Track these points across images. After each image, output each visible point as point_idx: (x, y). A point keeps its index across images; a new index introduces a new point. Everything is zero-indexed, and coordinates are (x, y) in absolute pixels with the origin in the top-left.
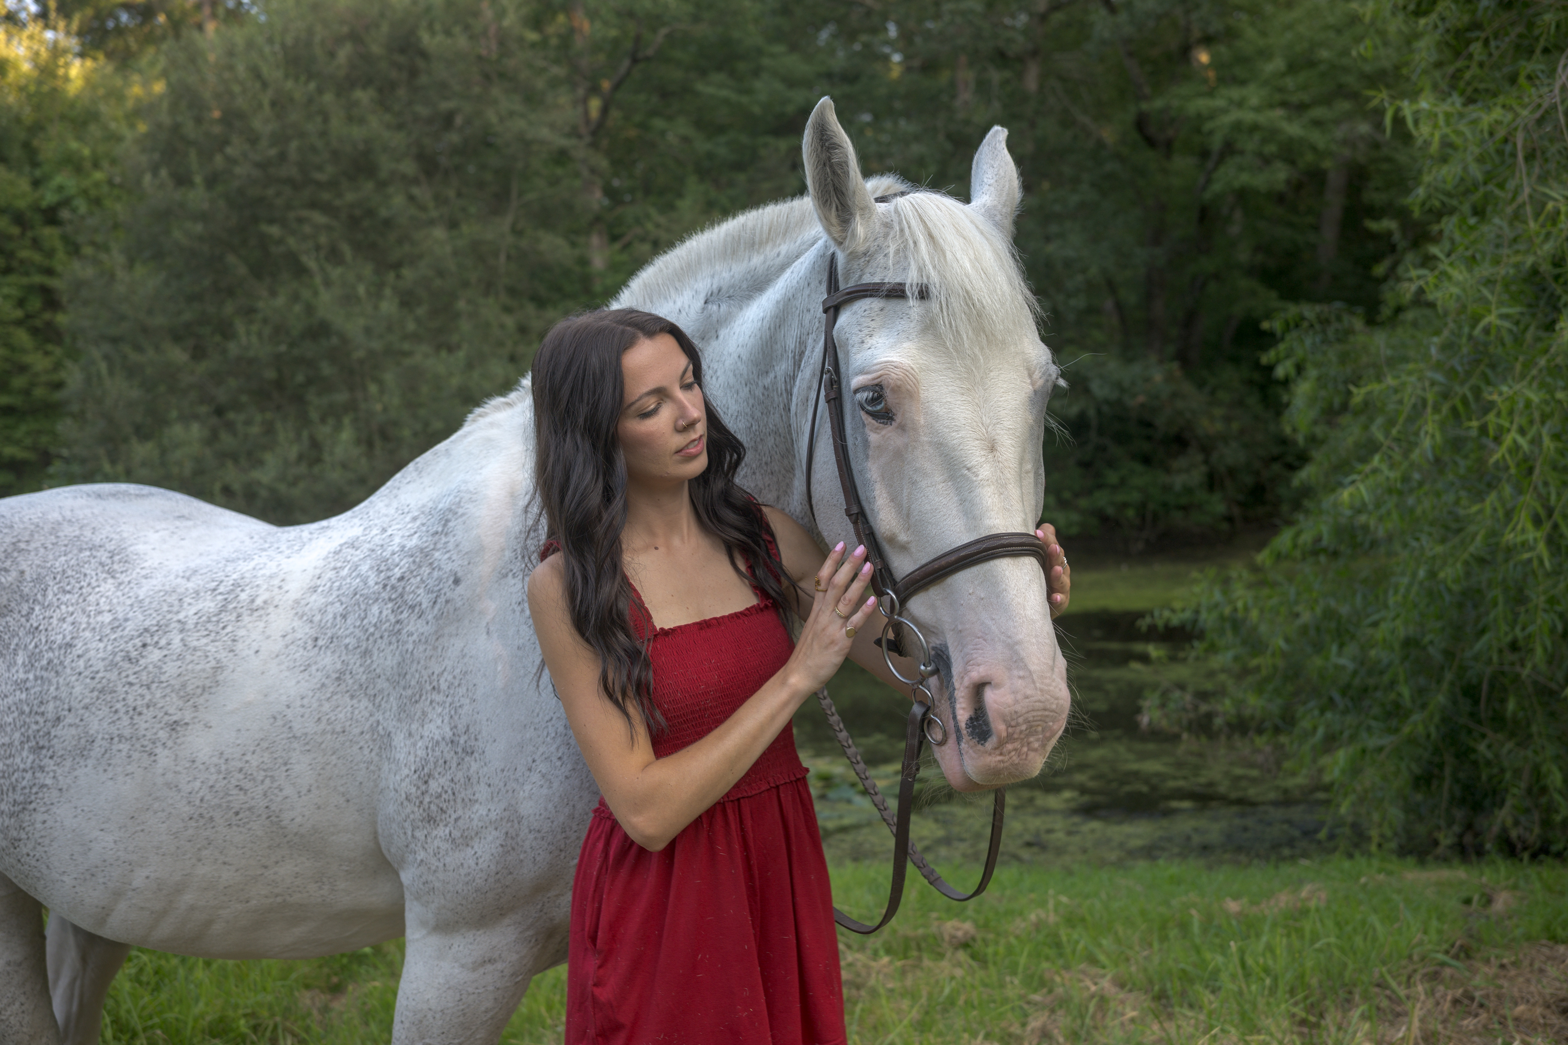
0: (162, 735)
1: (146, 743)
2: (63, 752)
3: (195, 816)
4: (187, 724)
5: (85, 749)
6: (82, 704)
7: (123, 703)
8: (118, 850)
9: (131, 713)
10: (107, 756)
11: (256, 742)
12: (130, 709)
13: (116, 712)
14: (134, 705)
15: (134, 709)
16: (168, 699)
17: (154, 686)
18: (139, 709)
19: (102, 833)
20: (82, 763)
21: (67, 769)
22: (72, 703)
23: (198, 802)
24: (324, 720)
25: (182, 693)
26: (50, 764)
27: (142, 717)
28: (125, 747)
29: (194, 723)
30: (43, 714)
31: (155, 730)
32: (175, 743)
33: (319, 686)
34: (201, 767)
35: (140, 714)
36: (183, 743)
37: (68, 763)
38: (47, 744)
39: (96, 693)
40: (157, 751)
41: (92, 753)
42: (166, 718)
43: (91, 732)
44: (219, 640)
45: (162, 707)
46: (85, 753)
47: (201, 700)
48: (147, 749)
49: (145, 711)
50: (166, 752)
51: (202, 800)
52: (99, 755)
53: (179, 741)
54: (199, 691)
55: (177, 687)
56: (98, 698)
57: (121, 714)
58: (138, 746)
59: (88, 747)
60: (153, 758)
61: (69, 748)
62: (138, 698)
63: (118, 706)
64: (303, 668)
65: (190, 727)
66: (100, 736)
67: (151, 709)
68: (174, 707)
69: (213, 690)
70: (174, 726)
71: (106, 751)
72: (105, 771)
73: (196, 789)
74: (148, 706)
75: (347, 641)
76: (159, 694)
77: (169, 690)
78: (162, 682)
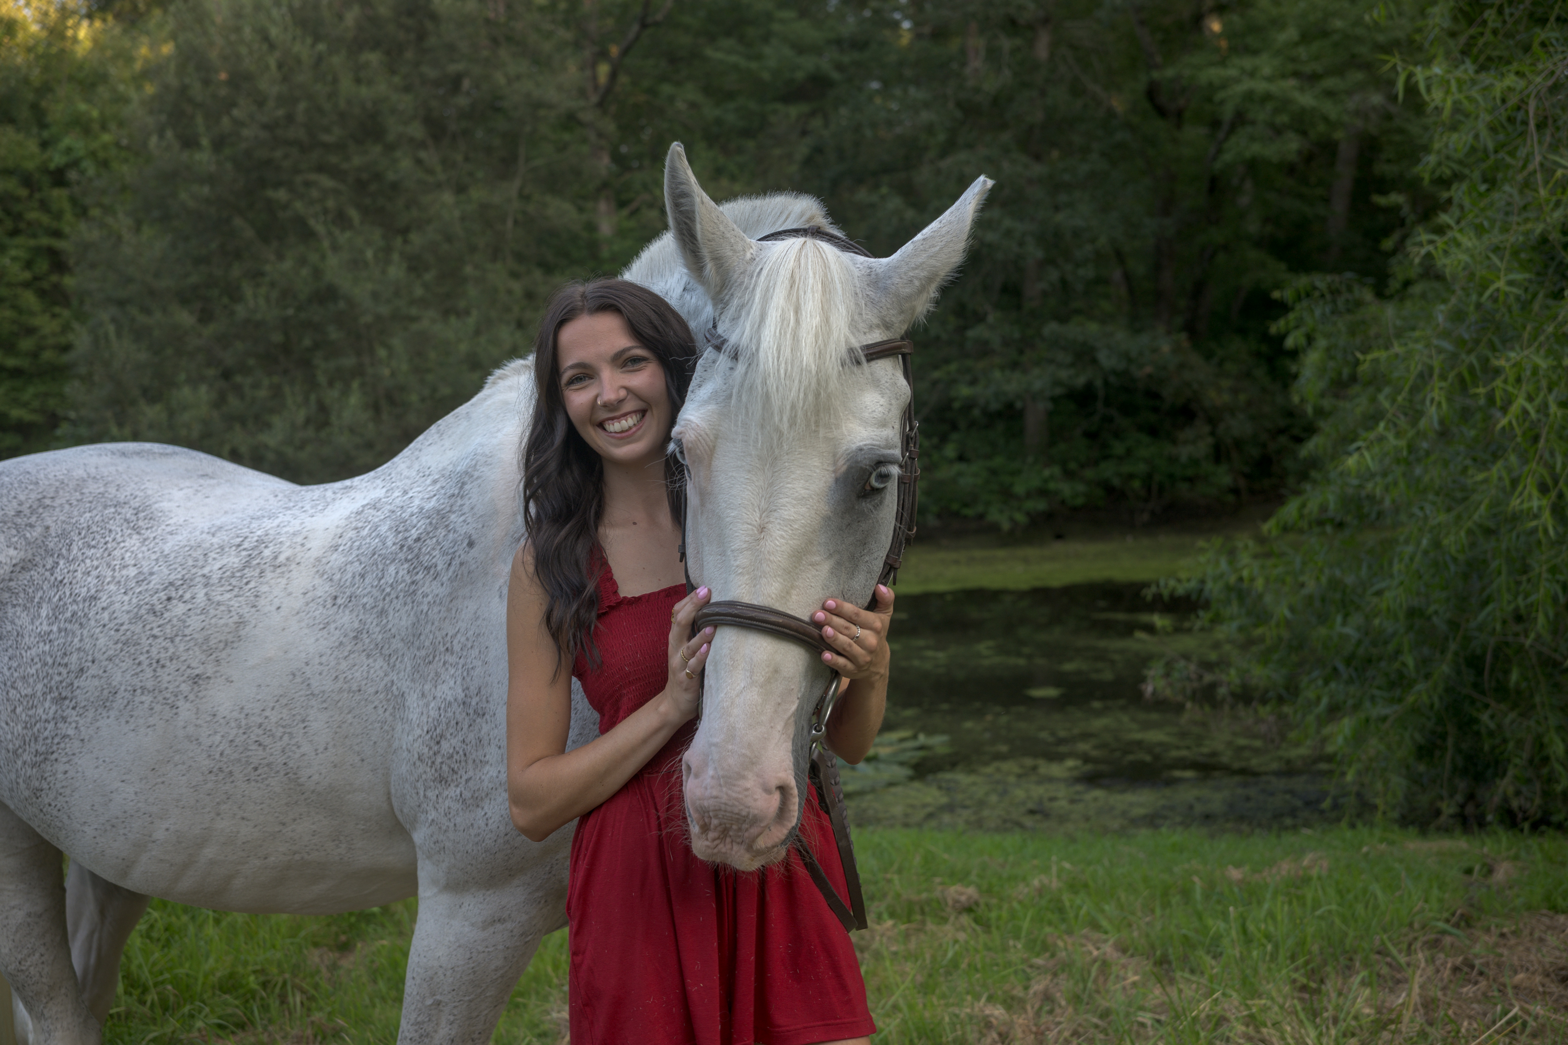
0: (185, 688)
1: (168, 696)
2: (86, 703)
3: (215, 770)
4: (209, 678)
5: (107, 700)
6: (106, 656)
7: (146, 656)
8: (139, 802)
9: (155, 665)
10: (129, 707)
11: (276, 699)
12: (154, 661)
13: (139, 664)
14: (157, 657)
15: (158, 662)
16: (191, 652)
17: (178, 639)
18: (162, 662)
19: (123, 784)
20: (105, 714)
21: (89, 720)
22: (96, 655)
23: (217, 756)
24: (342, 677)
25: (205, 647)
26: (72, 715)
27: (165, 669)
28: (148, 699)
29: (216, 677)
30: (66, 665)
31: (177, 683)
32: (197, 696)
33: (337, 644)
34: (222, 721)
35: (163, 666)
36: (204, 697)
37: (90, 714)
38: (69, 695)
39: (120, 645)
40: (179, 704)
41: (114, 705)
42: (189, 671)
43: (114, 683)
44: (242, 596)
45: (185, 661)
46: (108, 704)
47: (223, 655)
48: (169, 701)
49: (168, 664)
50: (188, 705)
51: (221, 754)
52: (122, 707)
53: (200, 694)
54: (222, 645)
55: (200, 641)
56: (122, 651)
57: (144, 666)
58: (160, 698)
59: (111, 698)
60: (174, 711)
61: (92, 699)
62: (162, 650)
63: (142, 658)
64: (321, 626)
65: (212, 681)
66: (123, 688)
67: (174, 662)
68: (197, 661)
69: (235, 645)
70: (196, 680)
71: (129, 702)
72: (127, 722)
73: (217, 743)
74: (171, 660)
75: (365, 600)
76: (181, 649)
77: (192, 644)
78: (186, 636)
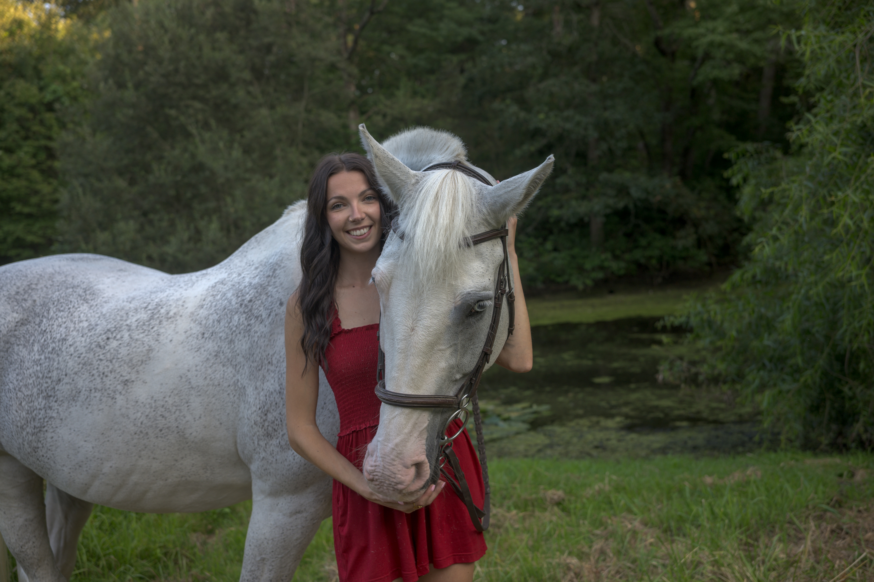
0: (119, 387)
1: (110, 392)
2: (63, 398)
3: (138, 432)
4: (133, 381)
5: (75, 396)
6: (73, 371)
7: (97, 371)
8: (95, 452)
9: (102, 376)
10: (88, 400)
11: (171, 391)
12: (101, 373)
13: (93, 375)
14: (103, 371)
15: (103, 374)
16: (122, 368)
17: (114, 361)
18: (106, 374)
19: (86, 443)
20: (74, 404)
21: (65, 408)
22: (67, 371)
23: (139, 424)
24: (208, 378)
25: (130, 364)
26: (55, 405)
27: (108, 378)
28: (98, 394)
29: (137, 381)
30: (50, 377)
31: (115, 385)
32: (127, 392)
33: (205, 359)
34: (141, 405)
35: (107, 376)
36: (131, 392)
37: (66, 404)
38: (53, 394)
39: (81, 365)
40: (117, 396)
41: (79, 399)
42: (121, 378)
43: (79, 387)
44: (150, 335)
45: (119, 372)
46: (75, 398)
47: (141, 368)
48: (111, 395)
49: (109, 374)
50: (122, 397)
51: (142, 423)
52: (84, 400)
53: (128, 391)
54: (140, 363)
55: (127, 361)
56: (82, 368)
57: (96, 376)
58: (106, 394)
59: (77, 395)
60: (114, 400)
61: (66, 396)
62: (106, 367)
63: (94, 372)
64: (196, 350)
65: (135, 383)
66: (84, 389)
67: (113, 373)
68: (126, 372)
69: (147, 362)
70: (126, 383)
71: (87, 397)
72: (87, 408)
73: (139, 417)
74: (111, 372)
75: (221, 334)
76: (117, 365)
77: (122, 363)
78: (118, 359)
